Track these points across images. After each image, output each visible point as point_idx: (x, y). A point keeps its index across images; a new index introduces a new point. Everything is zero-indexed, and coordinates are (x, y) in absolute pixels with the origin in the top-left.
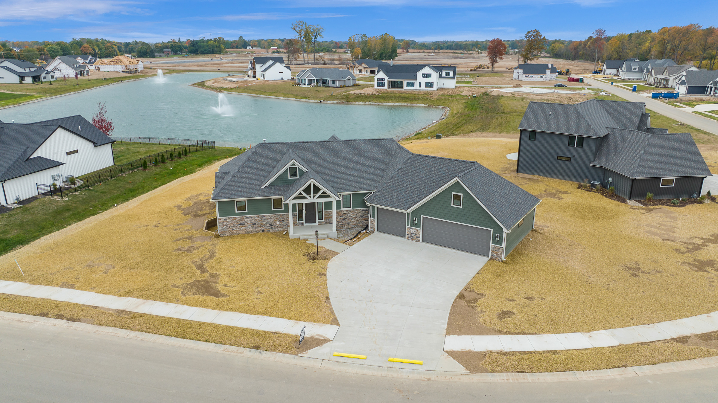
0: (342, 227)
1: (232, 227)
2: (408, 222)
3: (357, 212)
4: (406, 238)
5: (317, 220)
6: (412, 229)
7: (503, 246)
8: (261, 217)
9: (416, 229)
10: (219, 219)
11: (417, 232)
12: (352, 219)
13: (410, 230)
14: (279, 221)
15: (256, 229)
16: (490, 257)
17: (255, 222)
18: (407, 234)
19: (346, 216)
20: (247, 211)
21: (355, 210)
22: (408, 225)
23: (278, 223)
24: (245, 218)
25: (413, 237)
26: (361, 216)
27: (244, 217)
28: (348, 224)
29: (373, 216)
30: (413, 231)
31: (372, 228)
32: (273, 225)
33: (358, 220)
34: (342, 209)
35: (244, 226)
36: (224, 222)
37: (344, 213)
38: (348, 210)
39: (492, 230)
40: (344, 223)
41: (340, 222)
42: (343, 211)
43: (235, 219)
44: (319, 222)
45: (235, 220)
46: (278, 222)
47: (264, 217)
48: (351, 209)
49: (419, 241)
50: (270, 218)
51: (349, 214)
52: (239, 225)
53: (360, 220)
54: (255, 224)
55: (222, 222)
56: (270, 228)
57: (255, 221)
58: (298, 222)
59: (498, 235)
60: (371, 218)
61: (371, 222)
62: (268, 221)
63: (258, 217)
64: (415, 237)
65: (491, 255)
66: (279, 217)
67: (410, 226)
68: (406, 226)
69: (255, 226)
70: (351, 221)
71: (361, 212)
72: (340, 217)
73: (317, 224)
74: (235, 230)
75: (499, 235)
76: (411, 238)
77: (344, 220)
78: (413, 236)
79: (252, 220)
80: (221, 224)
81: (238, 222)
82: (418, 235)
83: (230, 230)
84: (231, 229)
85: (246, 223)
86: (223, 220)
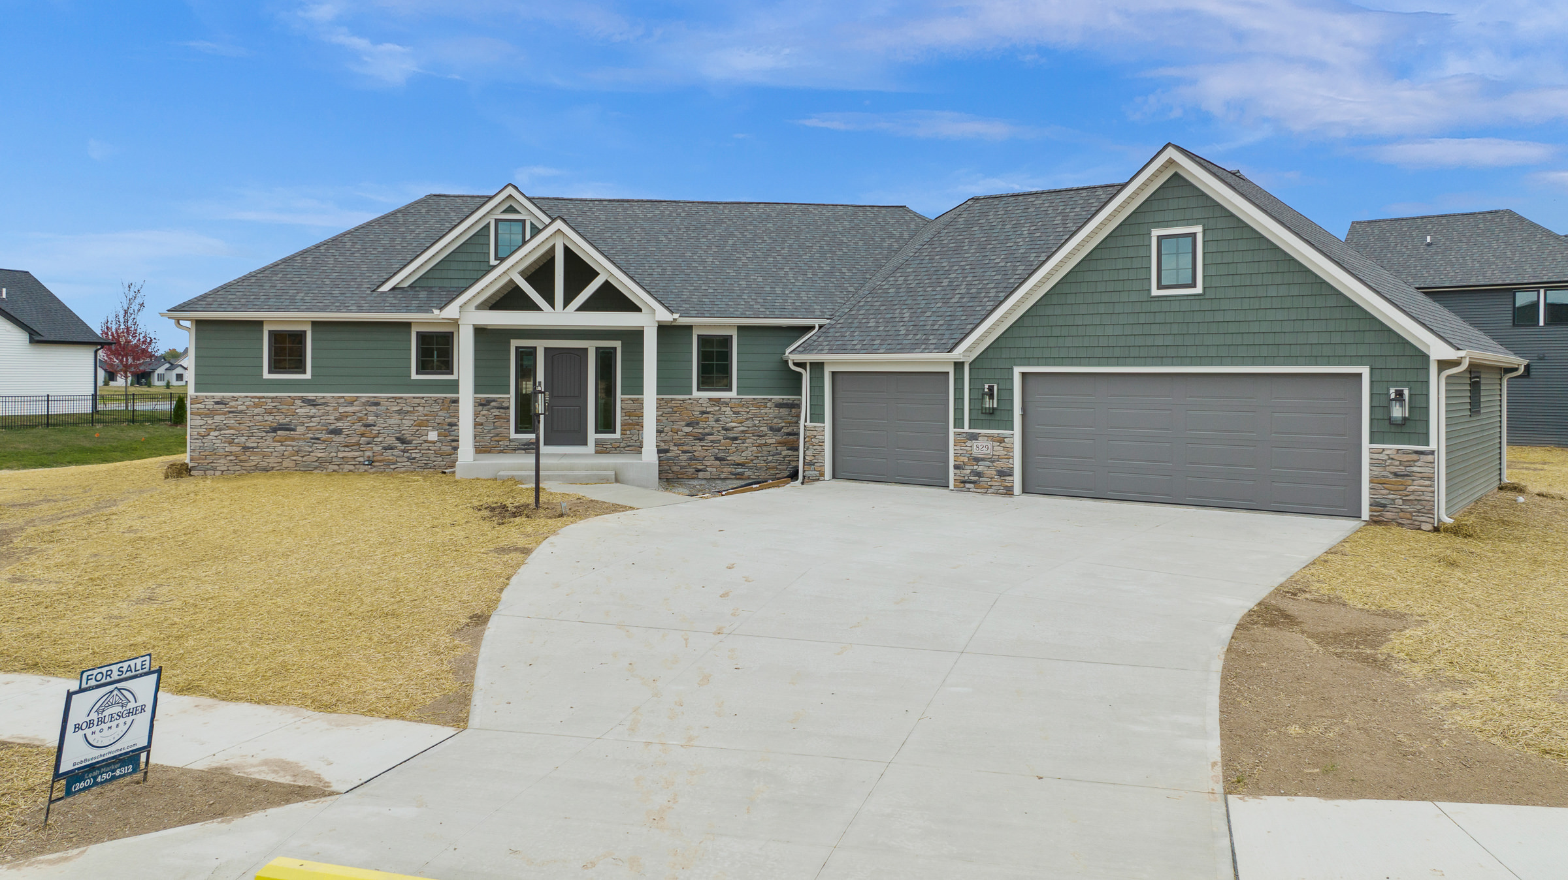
0: (692, 470)
1: (243, 439)
2: (959, 410)
3: (753, 410)
4: (951, 486)
5: (592, 436)
6: (974, 437)
7: (1433, 446)
8: (364, 404)
9: (993, 438)
10: (195, 401)
11: (999, 451)
12: (735, 439)
13: (969, 443)
14: (438, 427)
15: (341, 455)
16: (1366, 514)
17: (339, 425)
18: (956, 467)
19: (712, 423)
20: (308, 375)
21: (747, 401)
22: (959, 422)
23: (433, 436)
24: (299, 403)
25: (979, 475)
26: (771, 429)
27: (294, 399)
28: (717, 459)
29: (817, 416)
30: (982, 447)
31: (811, 464)
32: (410, 442)
33: (760, 446)
34: (696, 394)
35: (293, 439)
36: (211, 413)
37: (703, 413)
38: (718, 401)
39: (1365, 371)
40: (703, 453)
41: (686, 448)
42: (697, 400)
43: (256, 405)
44: (598, 443)
45: (257, 411)
46: (434, 428)
47: (377, 404)
48: (733, 394)
49: (1009, 491)
50: (399, 412)
51: (722, 418)
52: (274, 430)
53: (766, 444)
54: (337, 432)
55: (206, 415)
56: (396, 452)
57: (337, 420)
58: (513, 436)
59: (1400, 394)
60: (808, 422)
61: (809, 440)
62: (392, 421)
63: (351, 403)
64: (992, 472)
65: (1374, 504)
66: (436, 408)
67: (966, 429)
68: (952, 430)
69: (338, 439)
70: (732, 449)
71: (772, 412)
72: (688, 425)
73: (591, 447)
74: (256, 454)
75: (1406, 392)
76: (972, 482)
77: (701, 440)
78: (980, 469)
79: (327, 413)
80: (199, 422)
81: (271, 418)
82: (1003, 464)
83: (234, 449)
84: (238, 445)
85: (303, 424)
86: (210, 404)
